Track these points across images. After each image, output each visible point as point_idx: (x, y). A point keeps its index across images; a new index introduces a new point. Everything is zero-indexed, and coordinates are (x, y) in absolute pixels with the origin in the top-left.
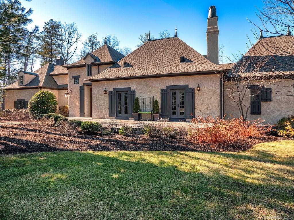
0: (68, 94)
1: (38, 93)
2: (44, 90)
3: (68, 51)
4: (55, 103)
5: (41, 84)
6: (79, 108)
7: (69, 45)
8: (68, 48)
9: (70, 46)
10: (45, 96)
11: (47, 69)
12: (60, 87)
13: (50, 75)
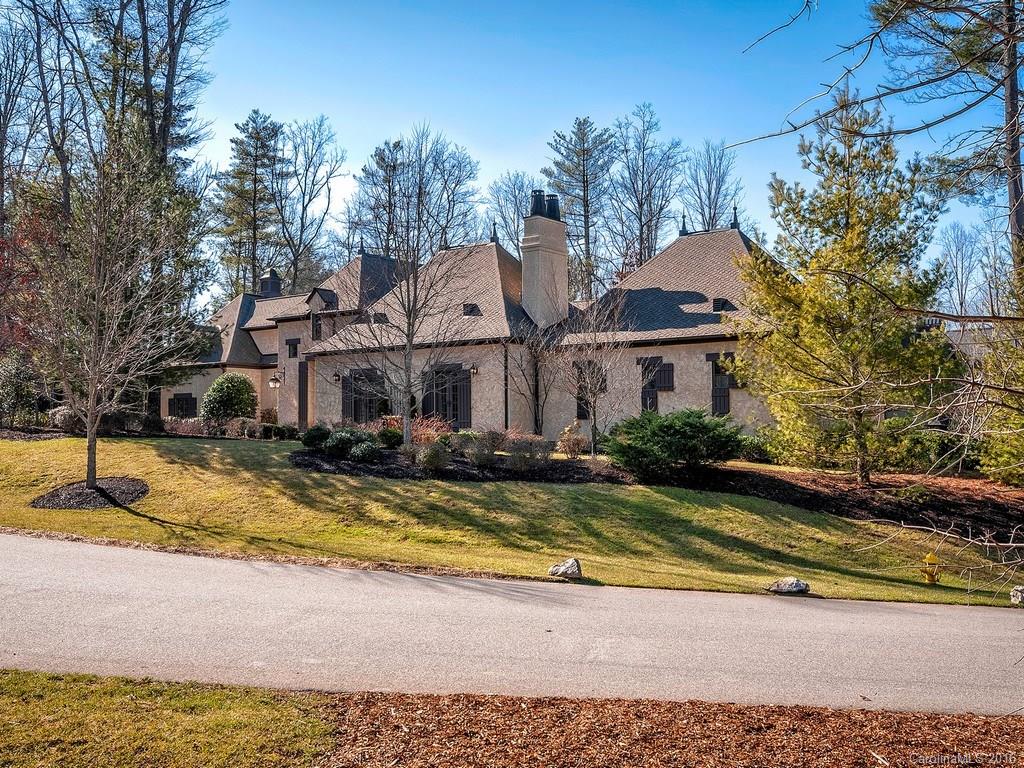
0: (276, 380)
1: (219, 379)
2: (232, 372)
3: (302, 219)
4: (253, 403)
5: (224, 359)
6: (297, 411)
7: (307, 198)
8: (304, 209)
9: (310, 200)
10: (233, 386)
11: (238, 313)
12: (265, 362)
13: (244, 330)
